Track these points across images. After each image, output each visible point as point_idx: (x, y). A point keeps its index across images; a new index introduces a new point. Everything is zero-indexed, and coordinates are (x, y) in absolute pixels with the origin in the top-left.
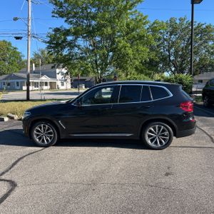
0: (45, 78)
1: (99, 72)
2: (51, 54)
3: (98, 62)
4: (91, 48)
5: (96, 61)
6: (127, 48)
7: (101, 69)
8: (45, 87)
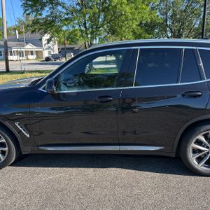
0: (29, 47)
1: (89, 36)
2: (29, 14)
3: (87, 25)
4: (78, 8)
5: (85, 24)
6: (123, 5)
7: (92, 33)
8: (30, 57)
